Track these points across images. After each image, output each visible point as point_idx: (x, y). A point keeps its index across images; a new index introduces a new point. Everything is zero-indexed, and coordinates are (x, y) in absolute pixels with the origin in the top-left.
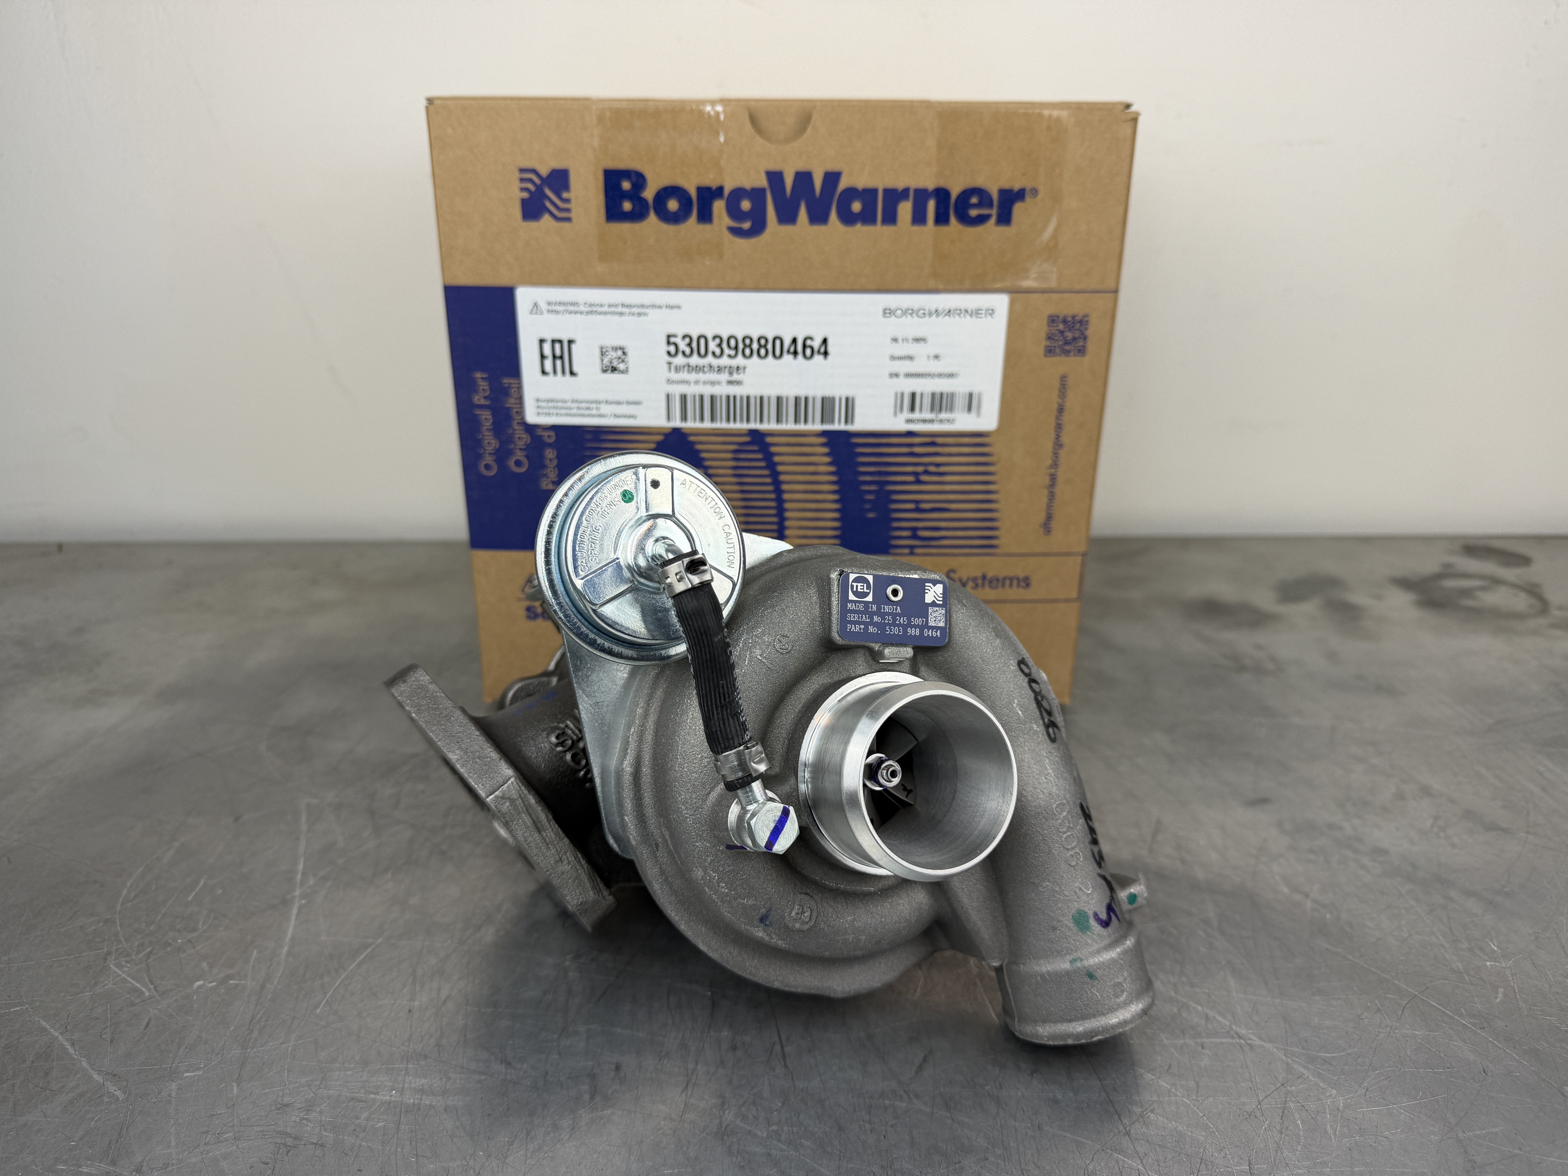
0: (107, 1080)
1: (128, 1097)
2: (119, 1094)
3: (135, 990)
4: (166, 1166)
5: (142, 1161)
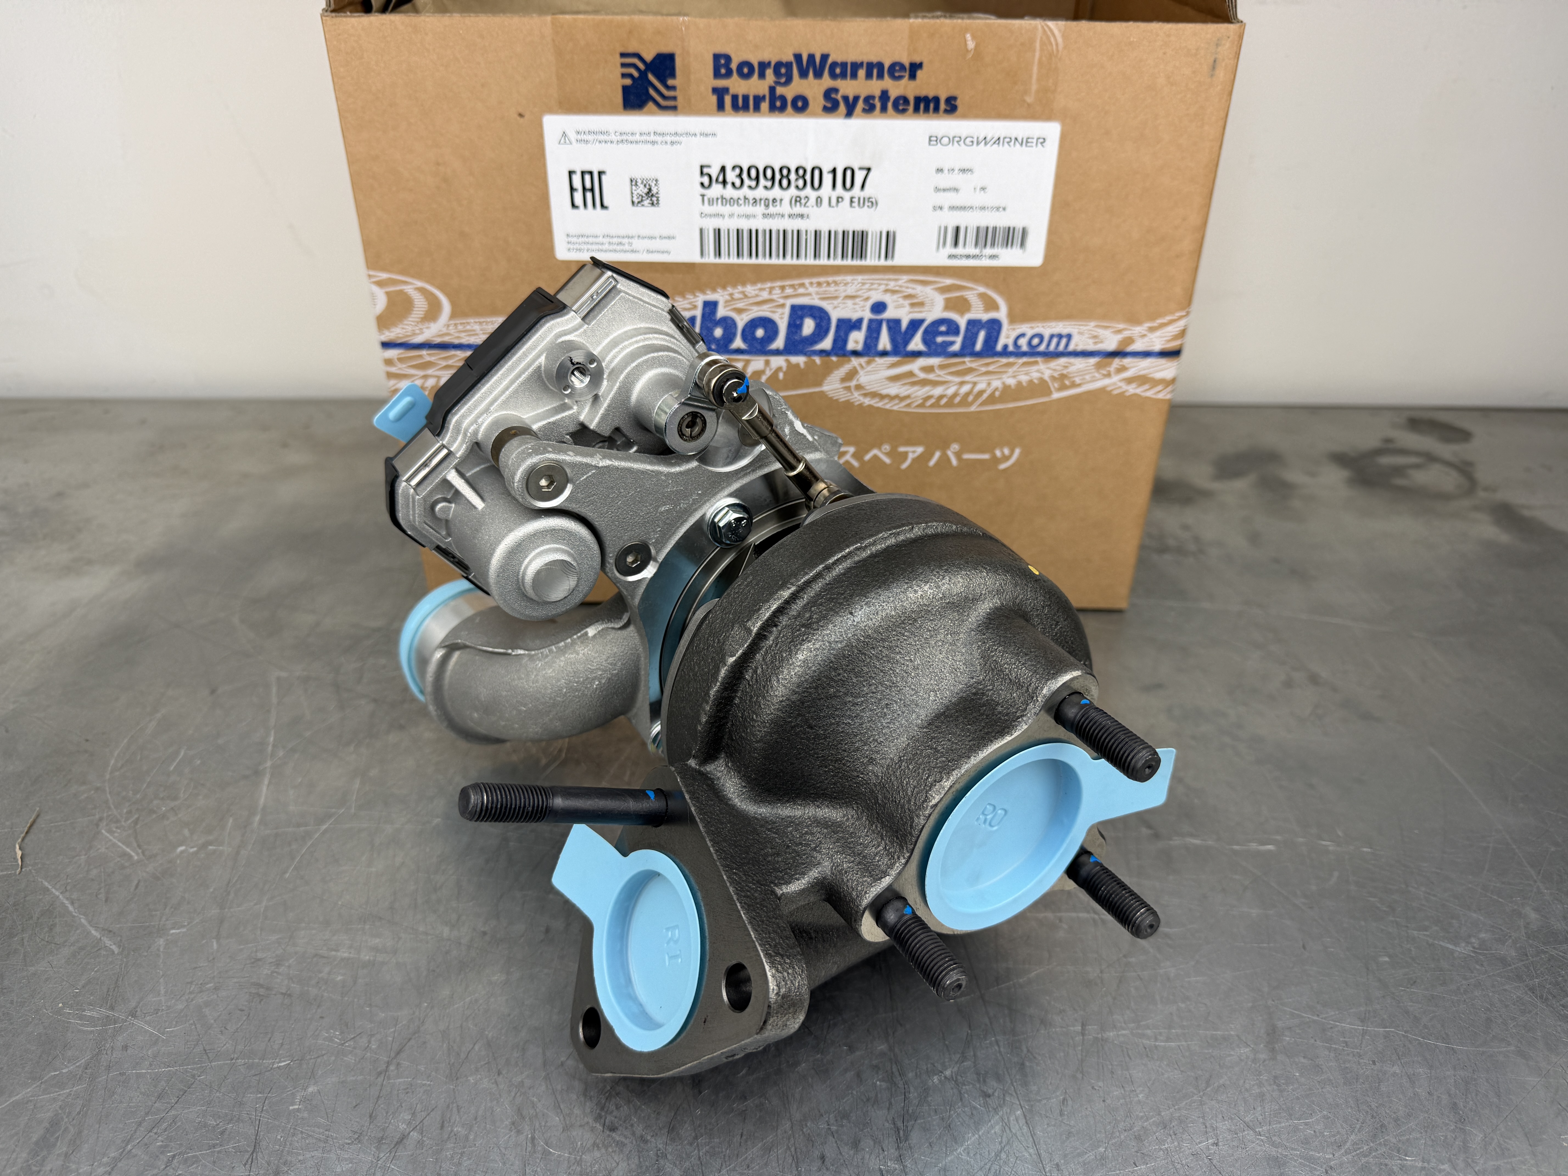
0: (103, 936)
1: (122, 951)
2: (114, 947)
3: (124, 854)
4: (157, 1011)
5: (137, 1007)
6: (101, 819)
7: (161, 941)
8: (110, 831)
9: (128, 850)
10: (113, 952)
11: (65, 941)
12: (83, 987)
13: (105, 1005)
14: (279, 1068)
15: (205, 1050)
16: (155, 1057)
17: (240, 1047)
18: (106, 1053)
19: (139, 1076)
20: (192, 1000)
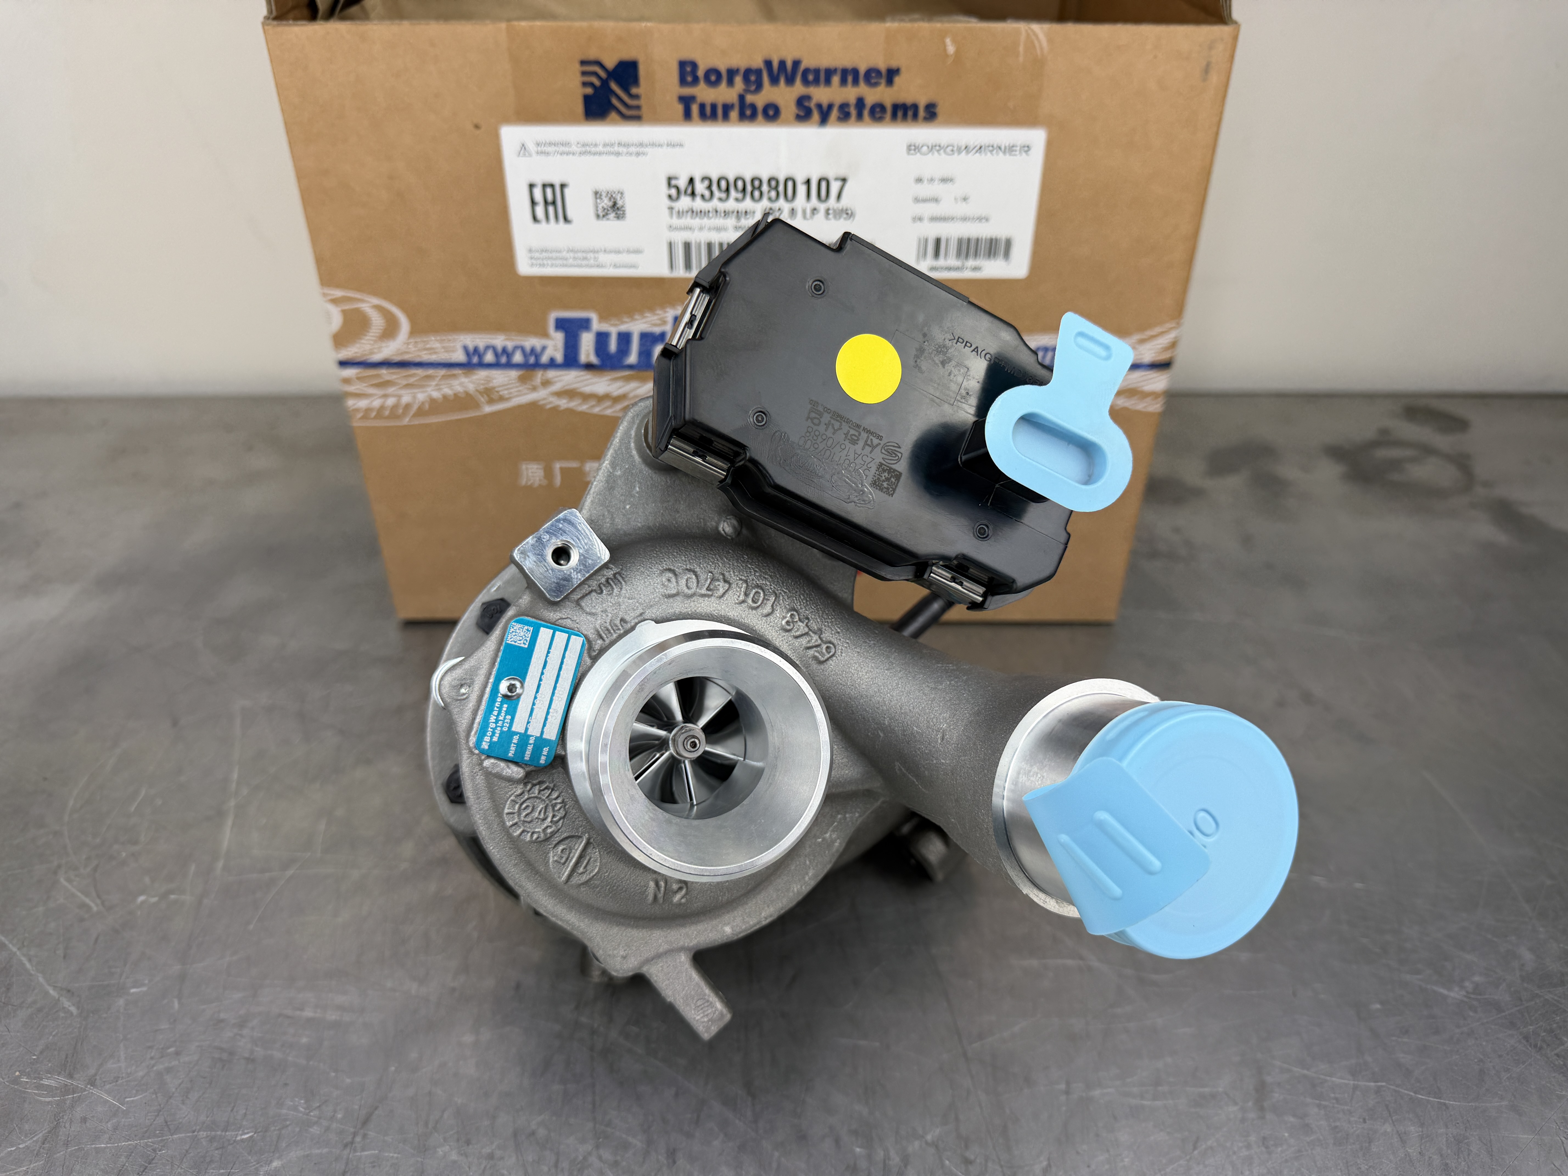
0: (62, 996)
1: (81, 1013)
2: (73, 1009)
3: (83, 906)
4: (117, 1079)
5: (96, 1074)
6: (59, 866)
7: (121, 1002)
8: (69, 880)
9: (87, 901)
10: (72, 1014)
11: (23, 1002)
12: (41, 1053)
13: (63, 1072)
14: (242, 1140)
15: (166, 1122)
16: (115, 1129)
17: (202, 1118)
18: (65, 1127)
19: (98, 1151)
20: (153, 1066)
